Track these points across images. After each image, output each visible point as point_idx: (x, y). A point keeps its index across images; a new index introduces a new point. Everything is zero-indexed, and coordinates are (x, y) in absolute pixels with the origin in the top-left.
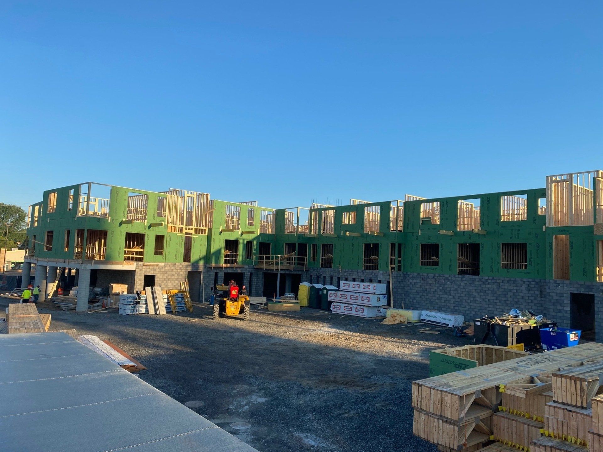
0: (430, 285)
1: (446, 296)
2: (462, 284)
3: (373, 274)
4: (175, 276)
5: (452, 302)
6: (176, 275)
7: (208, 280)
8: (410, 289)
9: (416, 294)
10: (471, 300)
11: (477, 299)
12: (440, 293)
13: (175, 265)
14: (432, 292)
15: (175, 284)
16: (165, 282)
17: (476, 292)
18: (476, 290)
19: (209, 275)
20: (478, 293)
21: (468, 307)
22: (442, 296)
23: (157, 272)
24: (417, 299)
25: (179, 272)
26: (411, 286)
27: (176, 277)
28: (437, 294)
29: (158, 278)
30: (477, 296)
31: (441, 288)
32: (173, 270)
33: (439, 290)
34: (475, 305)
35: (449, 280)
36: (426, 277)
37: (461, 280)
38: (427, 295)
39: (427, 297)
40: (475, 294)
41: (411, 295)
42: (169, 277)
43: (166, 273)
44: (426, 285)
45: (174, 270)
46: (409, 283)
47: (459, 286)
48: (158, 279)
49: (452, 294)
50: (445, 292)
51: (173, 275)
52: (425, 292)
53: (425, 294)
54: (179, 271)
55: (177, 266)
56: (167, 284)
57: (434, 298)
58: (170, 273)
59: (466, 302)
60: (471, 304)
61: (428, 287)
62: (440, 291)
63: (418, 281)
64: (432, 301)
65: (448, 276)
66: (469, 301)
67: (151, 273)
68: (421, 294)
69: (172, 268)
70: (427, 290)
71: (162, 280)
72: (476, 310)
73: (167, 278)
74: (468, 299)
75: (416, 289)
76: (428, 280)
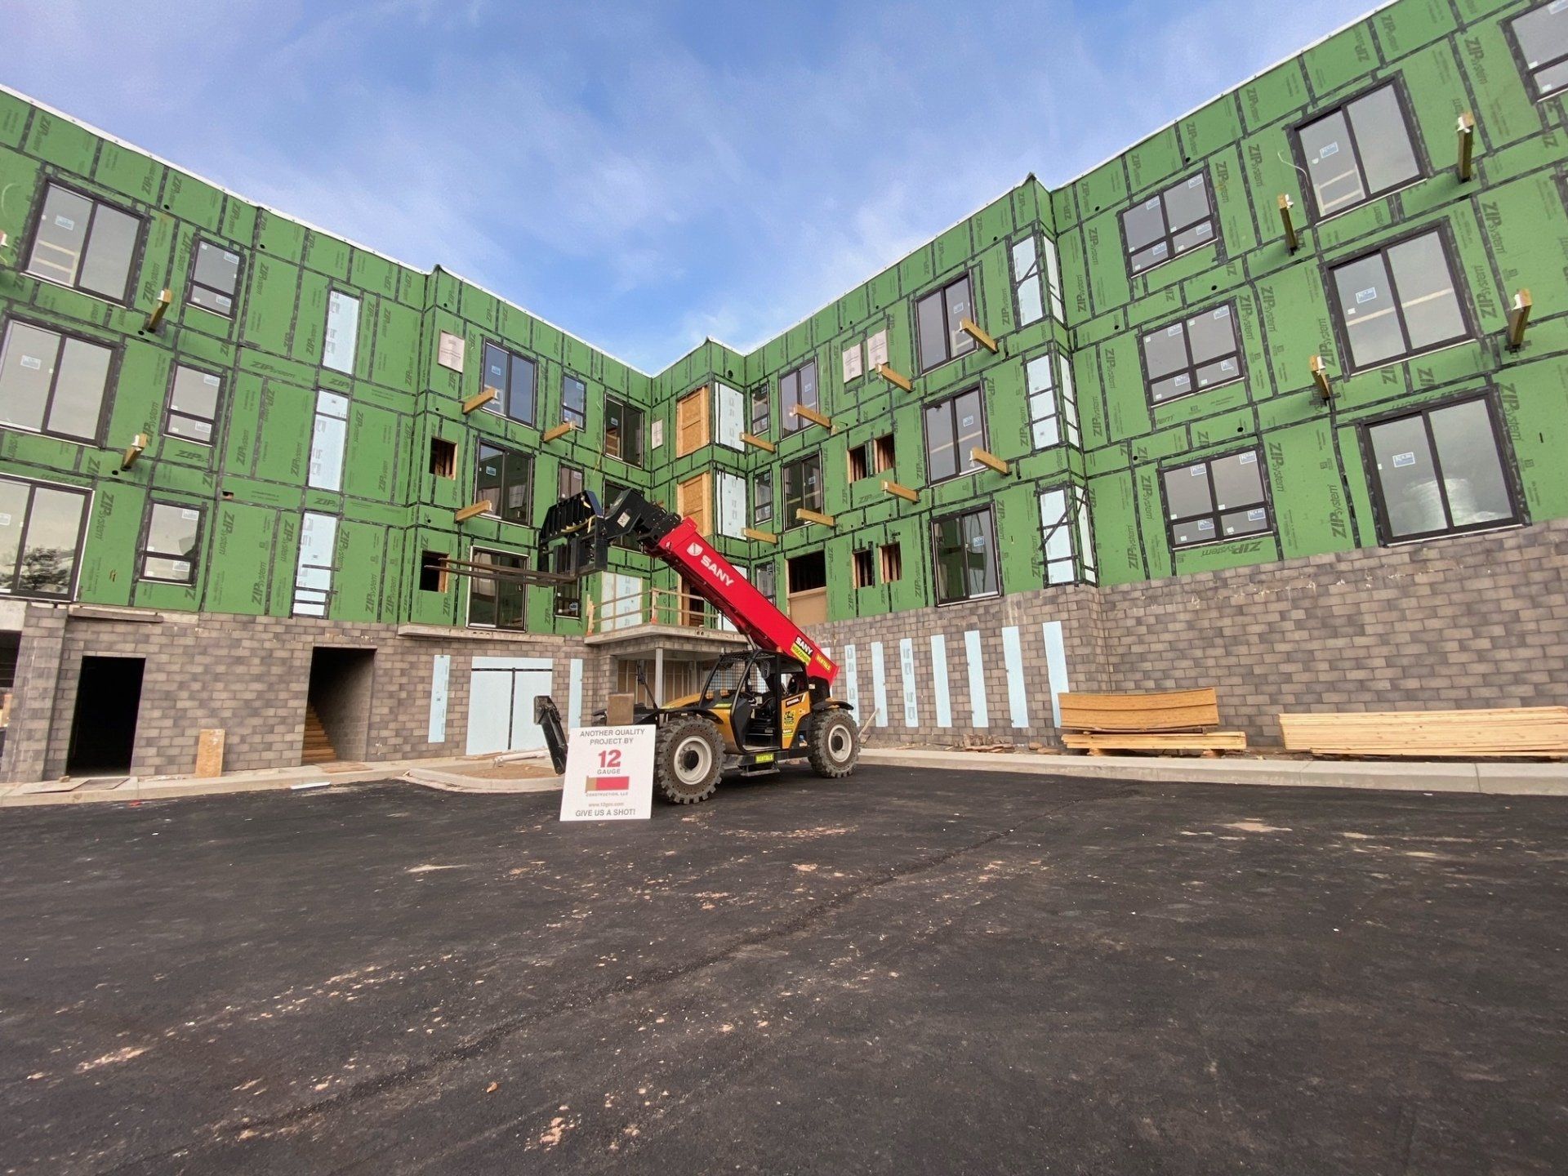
0: (1240, 610)
1: (1331, 643)
2: (1420, 578)
3: (981, 611)
4: (249, 665)
5: (1380, 662)
6: (257, 661)
7: (404, 680)
8: (1141, 642)
9: (1170, 655)
10: (1492, 639)
11: (1532, 626)
12: (1297, 635)
13: (253, 622)
14: (1255, 639)
15: (249, 696)
16: (196, 686)
17: (1516, 596)
18: (1513, 587)
19: (411, 663)
20: (1532, 598)
21: (1482, 668)
22: (1315, 645)
23: (153, 648)
24: (1178, 674)
25: (271, 650)
26: (1143, 630)
27: (256, 670)
28: (1284, 641)
29: (159, 670)
30: (1526, 615)
31: (1299, 614)
32: (239, 640)
33: (1289, 625)
34: (1524, 653)
35: (1340, 575)
36: (1211, 584)
37: (1413, 561)
38: (1228, 654)
39: (1232, 660)
40: (1511, 605)
41: (1147, 666)
42: (221, 669)
43: (204, 653)
44: (1214, 614)
45: (246, 643)
46: (1131, 622)
47: (1406, 589)
48: (162, 677)
49: (1369, 630)
50: (1325, 626)
51: (239, 660)
52: (1219, 641)
53: (1220, 651)
54: (267, 645)
55: (261, 628)
56: (205, 695)
57: (1268, 658)
58: (224, 652)
59: (1463, 648)
60: (1503, 654)
61: (1227, 621)
62: (1300, 626)
63: (1170, 608)
64: (1257, 670)
65: (1329, 558)
66: (1484, 644)
67: (126, 651)
68: (1199, 653)
69: (236, 635)
70: (1227, 632)
71: (178, 678)
72: (1538, 678)
73: (206, 672)
74: (1477, 636)
75: (1167, 637)
76: (1222, 593)
